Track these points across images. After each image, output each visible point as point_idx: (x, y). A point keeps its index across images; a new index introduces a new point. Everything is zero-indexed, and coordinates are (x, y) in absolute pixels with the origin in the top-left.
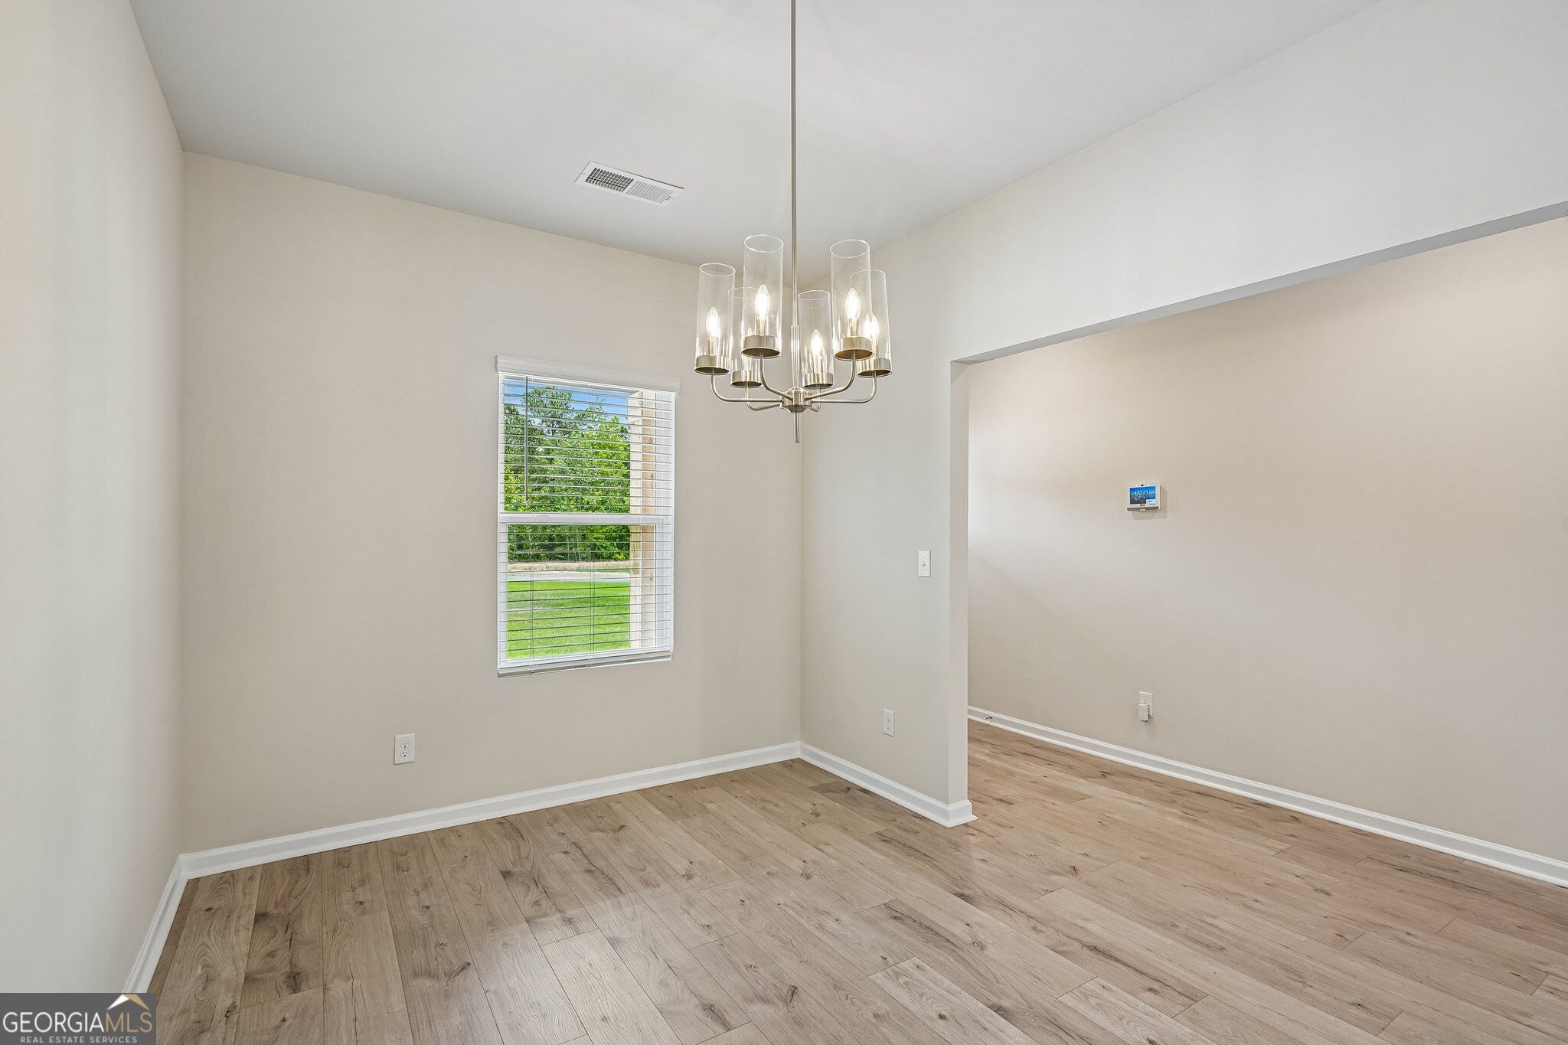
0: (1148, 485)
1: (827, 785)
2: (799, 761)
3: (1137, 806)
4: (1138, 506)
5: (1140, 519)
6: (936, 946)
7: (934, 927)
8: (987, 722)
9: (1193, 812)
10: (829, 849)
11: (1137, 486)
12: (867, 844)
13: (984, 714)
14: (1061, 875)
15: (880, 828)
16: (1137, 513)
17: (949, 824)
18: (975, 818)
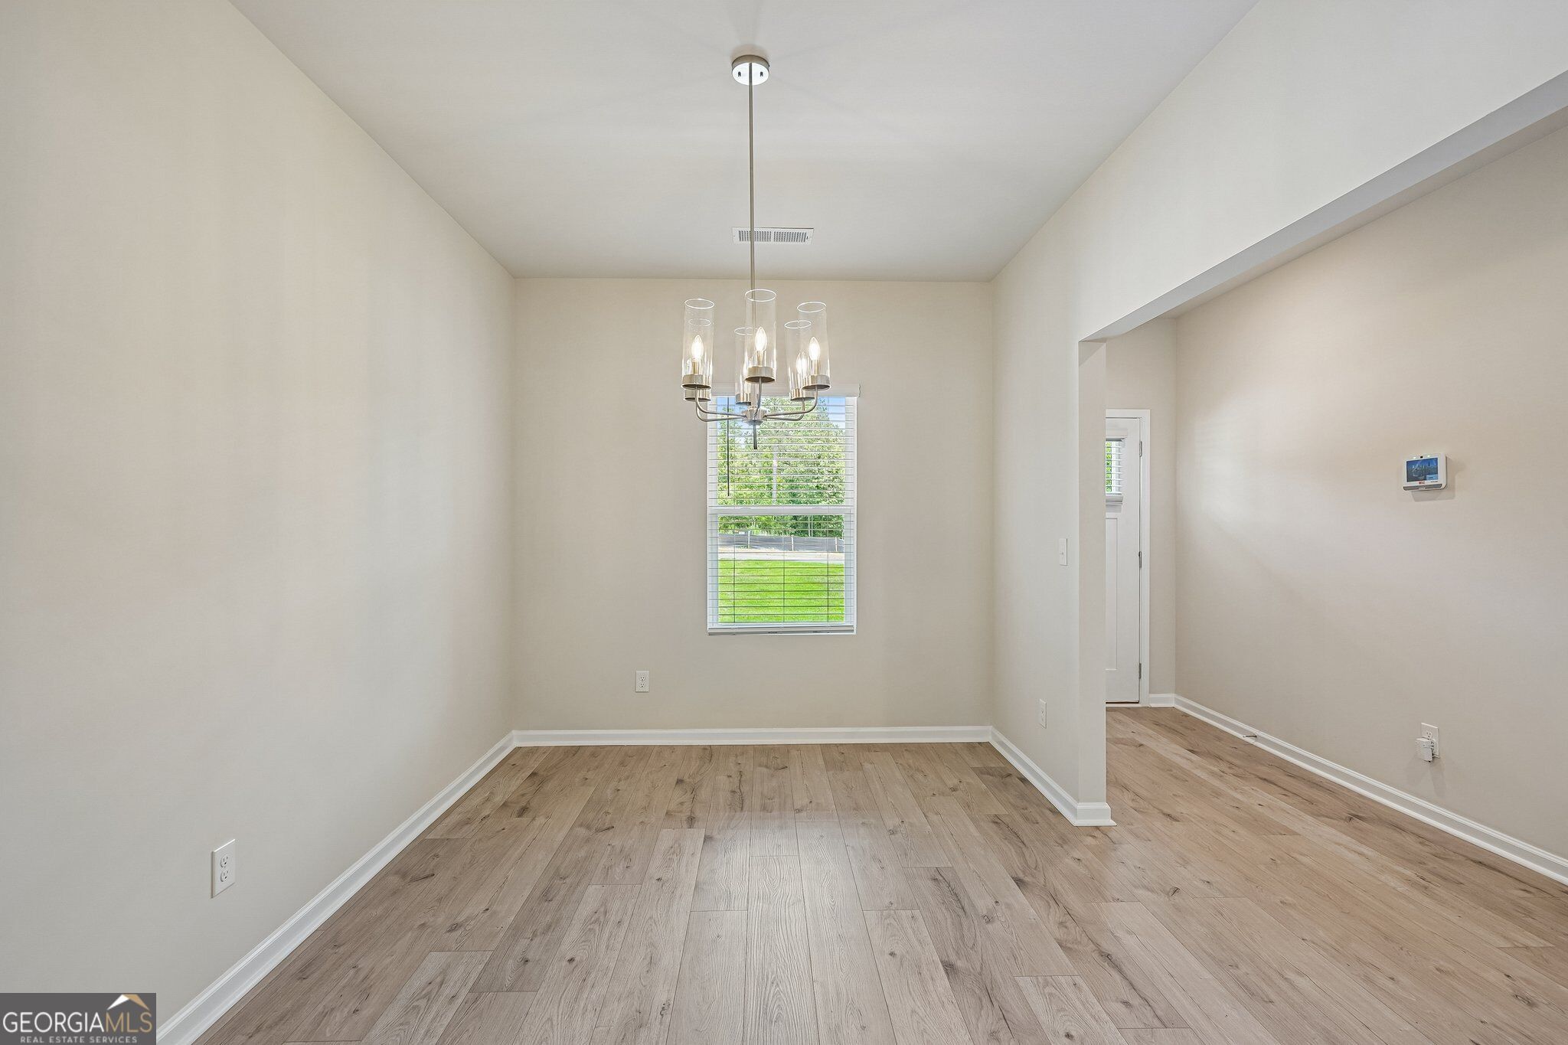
0: (1429, 457)
1: (991, 768)
2: (988, 745)
3: (1356, 857)
4: (1416, 483)
5: (1423, 500)
6: (947, 909)
7: (961, 895)
8: (1251, 740)
9: (1432, 877)
10: (935, 818)
11: (1415, 458)
12: (974, 821)
13: (1248, 731)
14: (1152, 891)
15: (1002, 811)
16: (1418, 494)
17: (1076, 822)
18: (1112, 823)
